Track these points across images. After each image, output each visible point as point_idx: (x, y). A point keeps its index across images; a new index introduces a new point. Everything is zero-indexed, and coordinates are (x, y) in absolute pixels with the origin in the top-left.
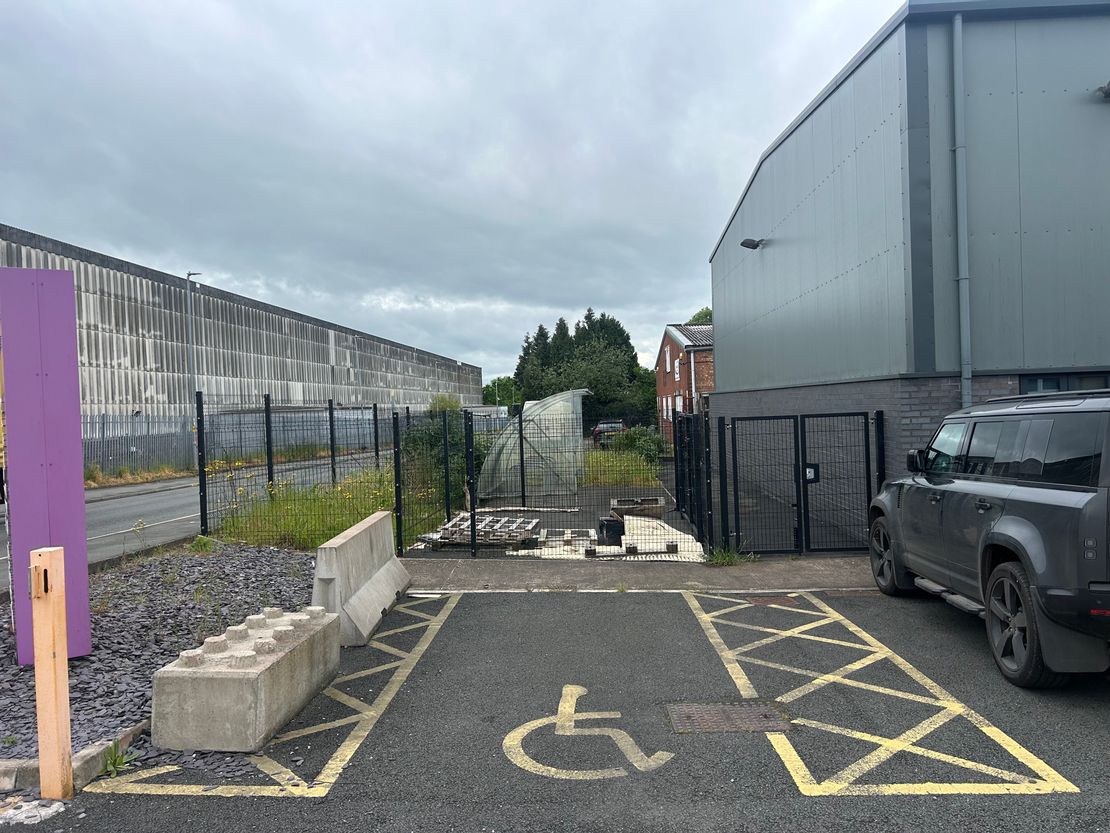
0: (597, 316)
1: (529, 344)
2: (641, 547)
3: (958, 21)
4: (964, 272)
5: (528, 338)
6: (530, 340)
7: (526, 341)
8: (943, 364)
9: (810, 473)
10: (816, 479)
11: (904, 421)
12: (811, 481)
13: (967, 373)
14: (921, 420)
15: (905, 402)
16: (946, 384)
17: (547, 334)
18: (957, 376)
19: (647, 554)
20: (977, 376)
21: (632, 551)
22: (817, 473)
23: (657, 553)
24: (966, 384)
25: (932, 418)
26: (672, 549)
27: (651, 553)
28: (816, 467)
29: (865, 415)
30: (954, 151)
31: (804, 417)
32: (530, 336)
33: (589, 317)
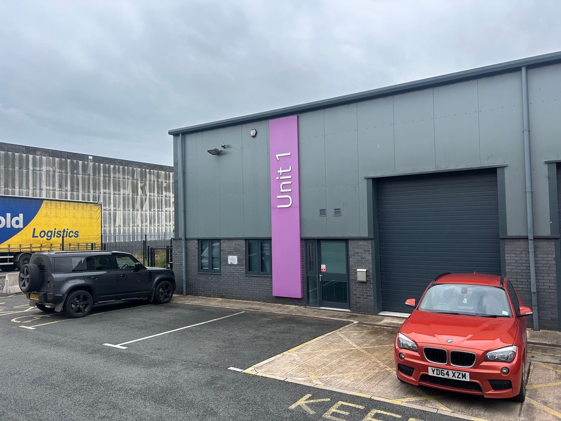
3: (180, 135)
13: (183, 239)
20: (189, 239)
24: (183, 242)
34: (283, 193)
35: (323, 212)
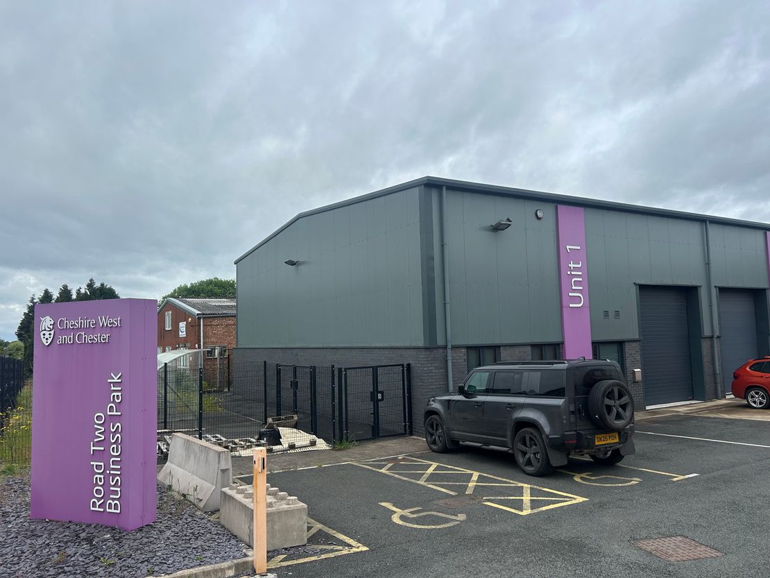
0: (97, 285)
1: (34, 303)
2: (297, 444)
3: (444, 188)
4: (448, 300)
5: (33, 299)
6: (35, 301)
7: (32, 301)
8: (440, 342)
9: (380, 396)
10: (382, 399)
11: (425, 369)
12: (380, 400)
13: (449, 346)
14: (432, 368)
15: (425, 359)
16: (441, 351)
17: (51, 296)
18: (445, 347)
19: (300, 448)
20: (454, 347)
21: (292, 447)
22: (382, 396)
23: (305, 447)
24: (449, 351)
25: (436, 367)
26: (313, 443)
27: (302, 447)
28: (382, 393)
29: (403, 365)
30: (443, 245)
31: (377, 367)
32: (36, 297)
33: (90, 286)
34: (575, 291)
35: (606, 314)
